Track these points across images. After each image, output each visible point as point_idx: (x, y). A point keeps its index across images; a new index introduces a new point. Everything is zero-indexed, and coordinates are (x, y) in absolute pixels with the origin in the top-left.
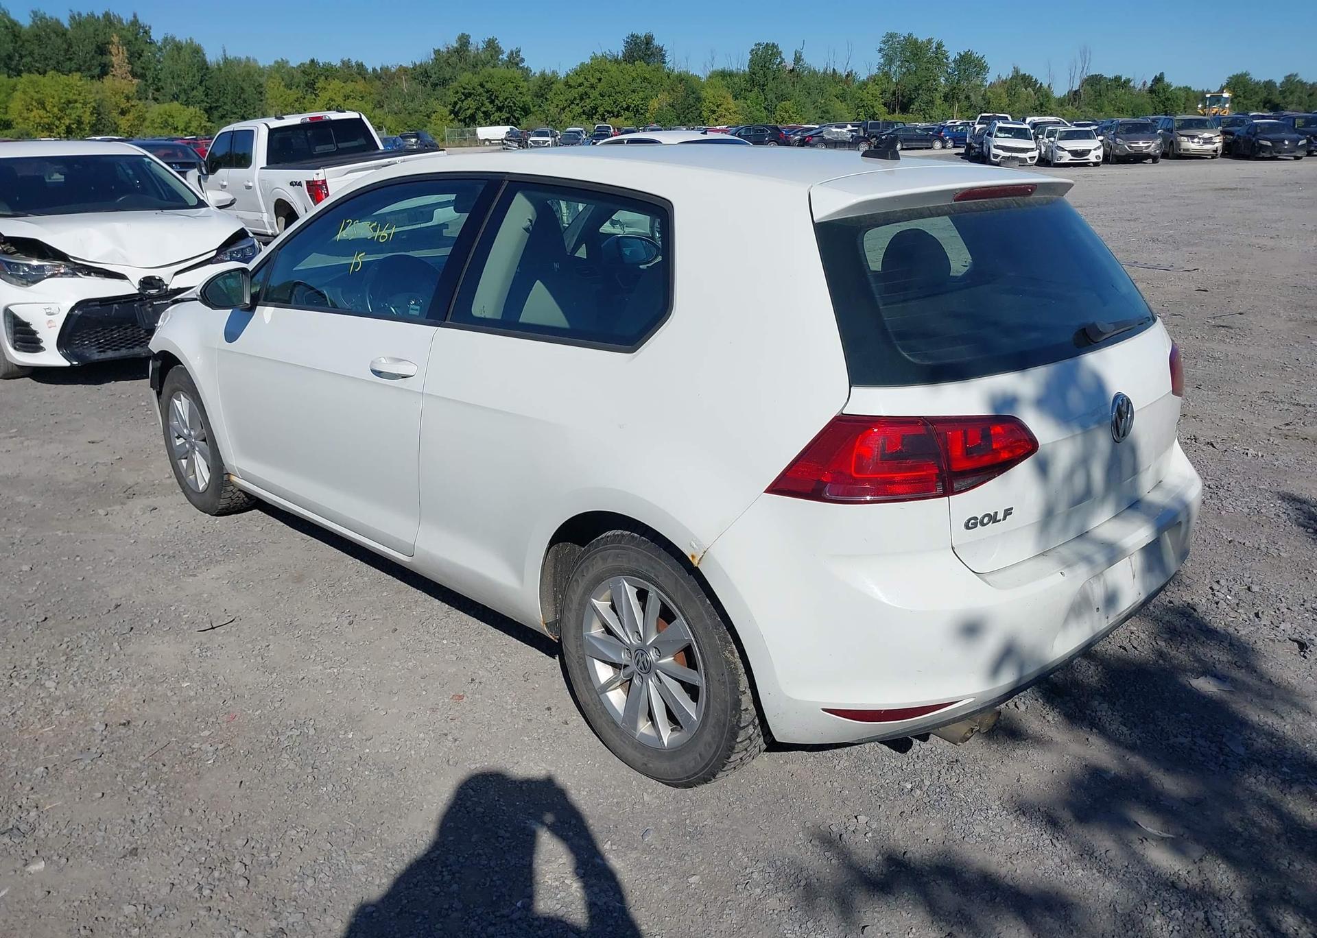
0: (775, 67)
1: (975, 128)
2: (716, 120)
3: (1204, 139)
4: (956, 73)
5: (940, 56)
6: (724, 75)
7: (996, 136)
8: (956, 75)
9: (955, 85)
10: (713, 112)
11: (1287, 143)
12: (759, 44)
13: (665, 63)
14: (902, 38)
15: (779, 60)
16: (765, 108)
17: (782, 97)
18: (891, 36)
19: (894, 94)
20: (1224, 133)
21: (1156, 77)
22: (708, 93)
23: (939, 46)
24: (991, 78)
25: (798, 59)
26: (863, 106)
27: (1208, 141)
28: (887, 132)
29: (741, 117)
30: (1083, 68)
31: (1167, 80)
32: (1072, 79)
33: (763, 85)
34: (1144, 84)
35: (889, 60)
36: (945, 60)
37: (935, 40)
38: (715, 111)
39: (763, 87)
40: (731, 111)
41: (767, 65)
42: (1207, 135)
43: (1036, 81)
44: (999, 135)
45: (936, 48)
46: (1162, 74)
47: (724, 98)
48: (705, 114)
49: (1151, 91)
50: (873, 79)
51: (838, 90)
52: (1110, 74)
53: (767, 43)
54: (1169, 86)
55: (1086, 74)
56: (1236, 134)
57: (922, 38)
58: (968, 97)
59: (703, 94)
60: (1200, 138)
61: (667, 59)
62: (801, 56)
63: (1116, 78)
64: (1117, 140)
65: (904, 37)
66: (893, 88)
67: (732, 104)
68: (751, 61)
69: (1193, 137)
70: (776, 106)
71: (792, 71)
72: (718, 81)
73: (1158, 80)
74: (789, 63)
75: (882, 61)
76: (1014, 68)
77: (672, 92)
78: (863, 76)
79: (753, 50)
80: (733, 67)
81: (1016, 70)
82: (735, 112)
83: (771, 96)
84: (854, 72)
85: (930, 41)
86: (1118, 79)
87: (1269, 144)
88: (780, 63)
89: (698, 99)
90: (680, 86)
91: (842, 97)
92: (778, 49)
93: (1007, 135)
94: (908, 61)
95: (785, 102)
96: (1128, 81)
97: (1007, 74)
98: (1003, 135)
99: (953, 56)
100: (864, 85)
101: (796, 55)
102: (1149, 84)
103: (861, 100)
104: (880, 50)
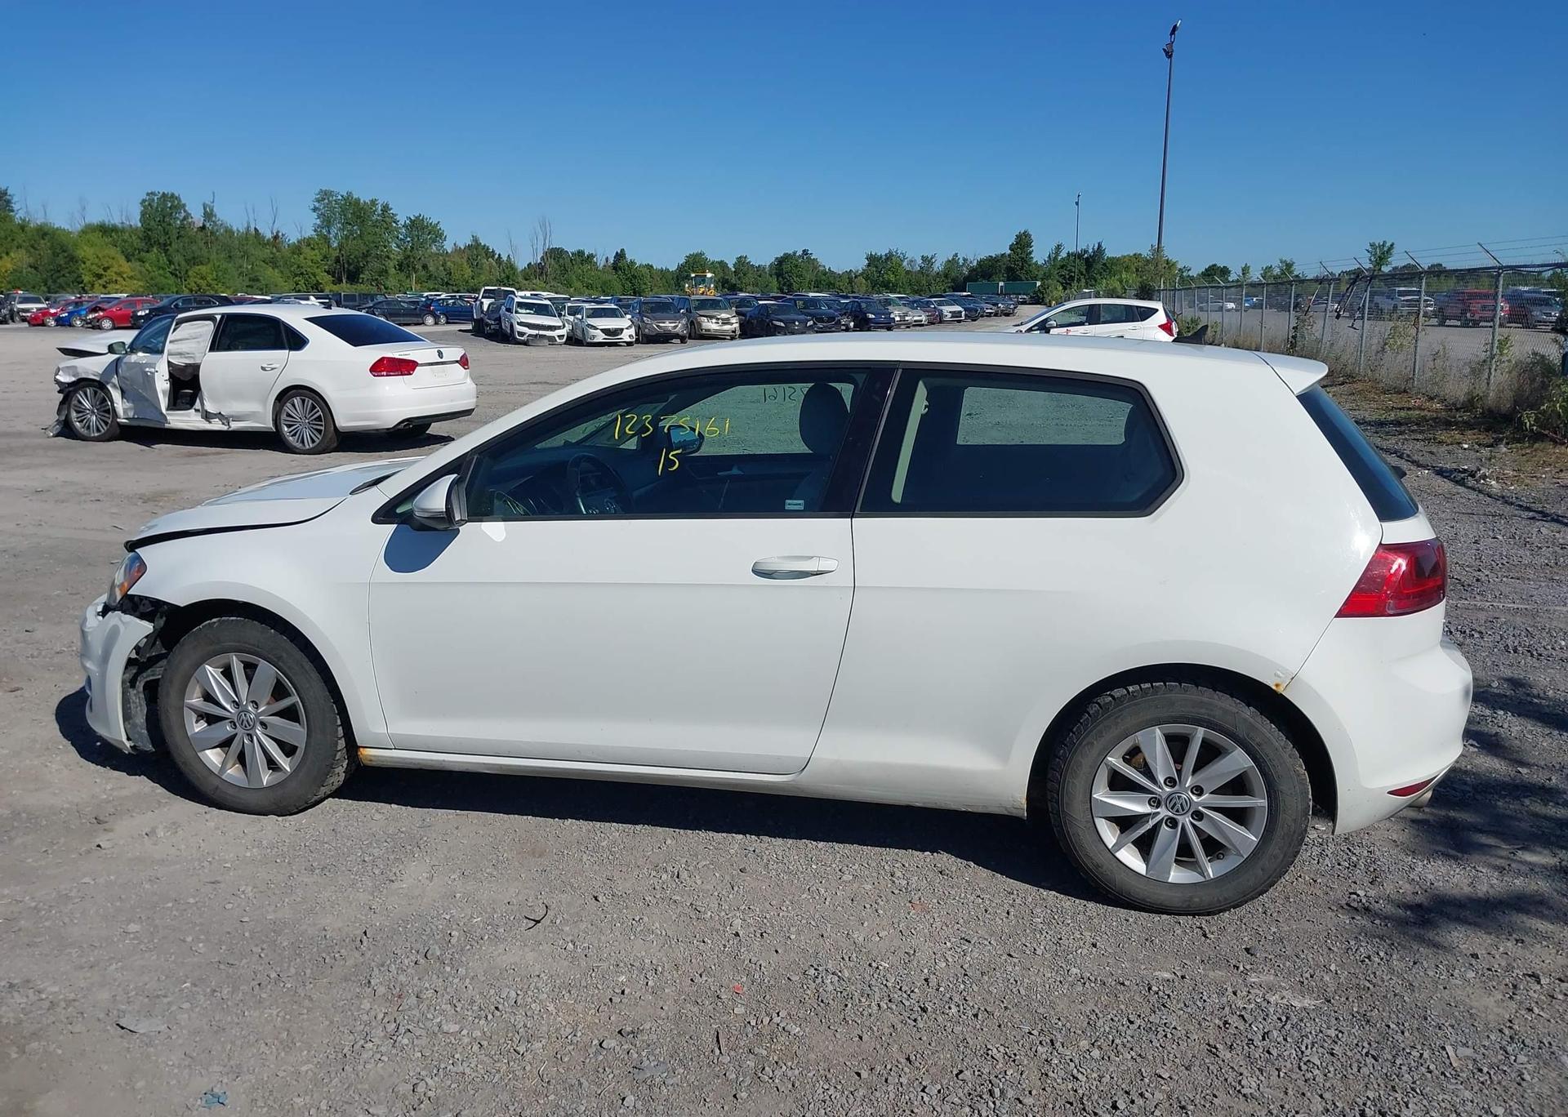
0: (178, 222)
1: (482, 303)
2: (105, 287)
3: (722, 319)
4: (409, 239)
5: (387, 219)
6: (105, 230)
7: (516, 312)
8: (408, 242)
9: (409, 253)
10: (99, 276)
11: (797, 323)
12: (152, 193)
13: (13, 211)
14: (340, 197)
15: (183, 214)
16: (171, 273)
17: (194, 261)
18: (325, 195)
19: (337, 260)
20: (738, 314)
21: (617, 253)
22: (85, 252)
23: (386, 208)
24: (448, 246)
25: (209, 215)
26: (302, 274)
27: (726, 322)
28: (368, 305)
29: (140, 283)
30: (545, 241)
31: (629, 257)
32: (535, 252)
33: (165, 245)
34: (607, 259)
35: (327, 222)
36: (394, 225)
37: (380, 202)
38: (102, 275)
39: (165, 247)
40: (125, 276)
41: (167, 219)
42: (724, 316)
43: (493, 251)
44: (520, 311)
45: (382, 210)
46: (622, 250)
47: (113, 258)
48: (86, 279)
49: (615, 267)
50: (308, 242)
51: (267, 252)
52: (571, 248)
53: (164, 193)
54: (633, 263)
55: (549, 246)
56: (748, 315)
57: (365, 198)
58: (425, 267)
59: (80, 253)
60: (718, 319)
61: (16, 207)
62: (212, 210)
63: (579, 252)
64: (645, 319)
65: (342, 196)
66: (336, 253)
67: (126, 267)
68: (143, 214)
69: (711, 317)
70: (187, 271)
71: (203, 228)
72: (96, 237)
73: (620, 256)
74: (198, 218)
75: (318, 221)
76: (473, 237)
77: (32, 250)
78: (293, 237)
79: (144, 201)
80: (116, 220)
81: (475, 239)
82: (131, 278)
83: (177, 258)
84: (280, 234)
85: (373, 202)
86: (580, 253)
87: (782, 325)
88: (185, 218)
89: (72, 259)
90: (42, 241)
91: (273, 262)
92: (180, 200)
93: (528, 311)
94: (350, 224)
95: (199, 267)
96: (591, 256)
97: (464, 241)
98: (524, 311)
99: (402, 219)
100: (297, 249)
101: (205, 209)
102: (611, 260)
103: (298, 267)
104: (315, 209)
